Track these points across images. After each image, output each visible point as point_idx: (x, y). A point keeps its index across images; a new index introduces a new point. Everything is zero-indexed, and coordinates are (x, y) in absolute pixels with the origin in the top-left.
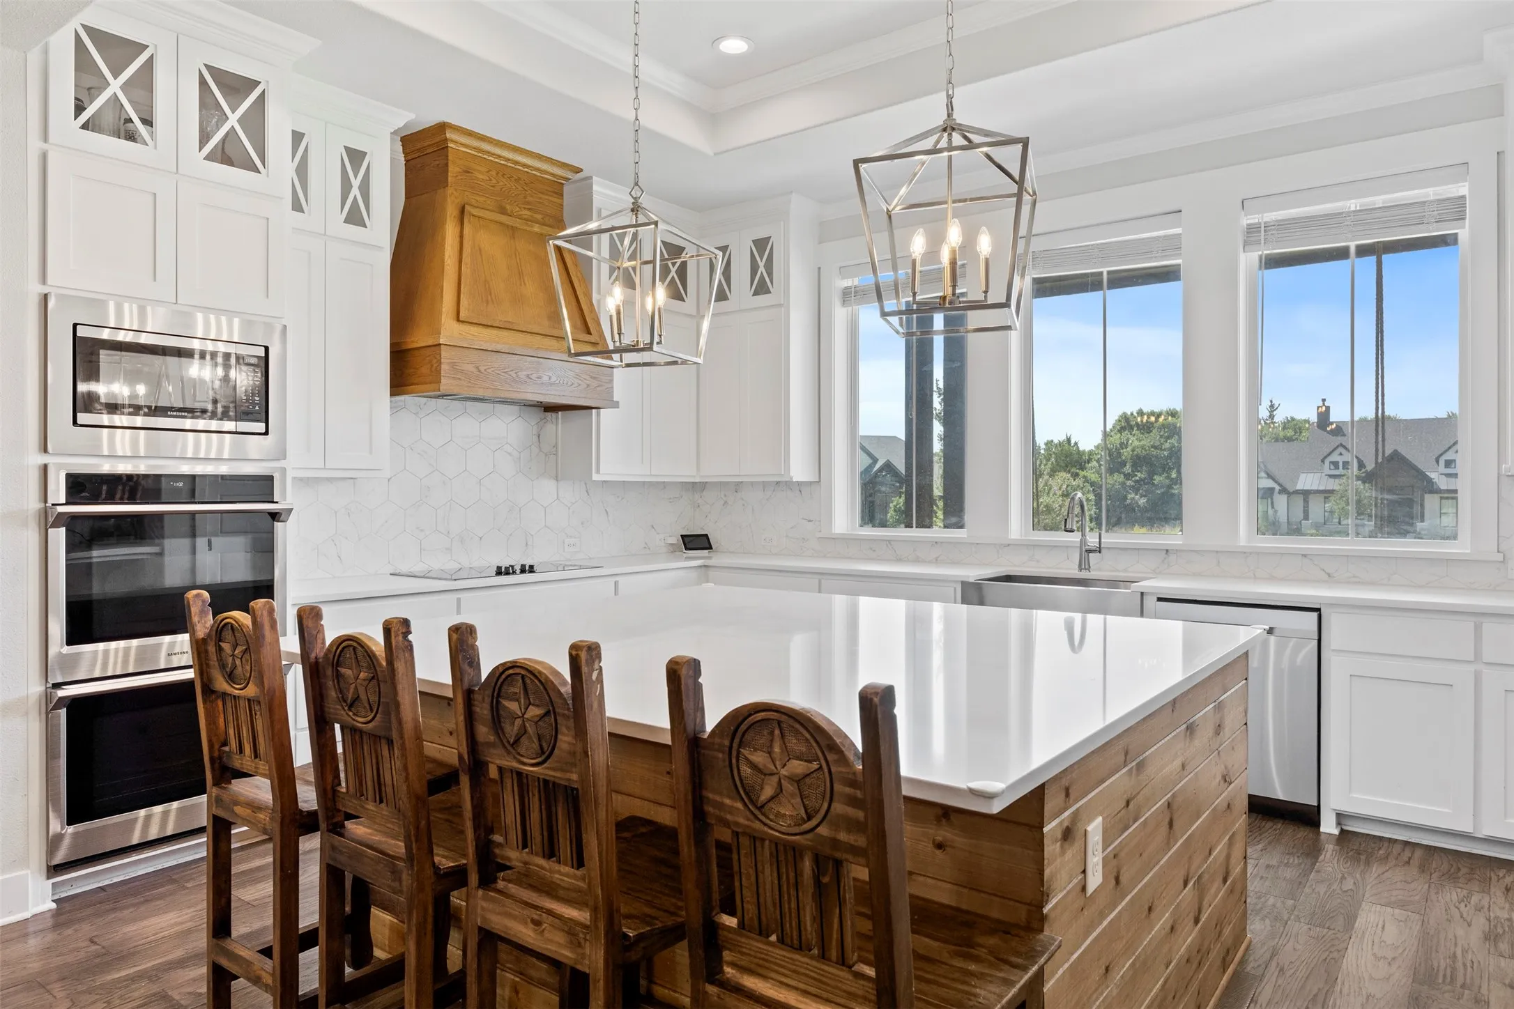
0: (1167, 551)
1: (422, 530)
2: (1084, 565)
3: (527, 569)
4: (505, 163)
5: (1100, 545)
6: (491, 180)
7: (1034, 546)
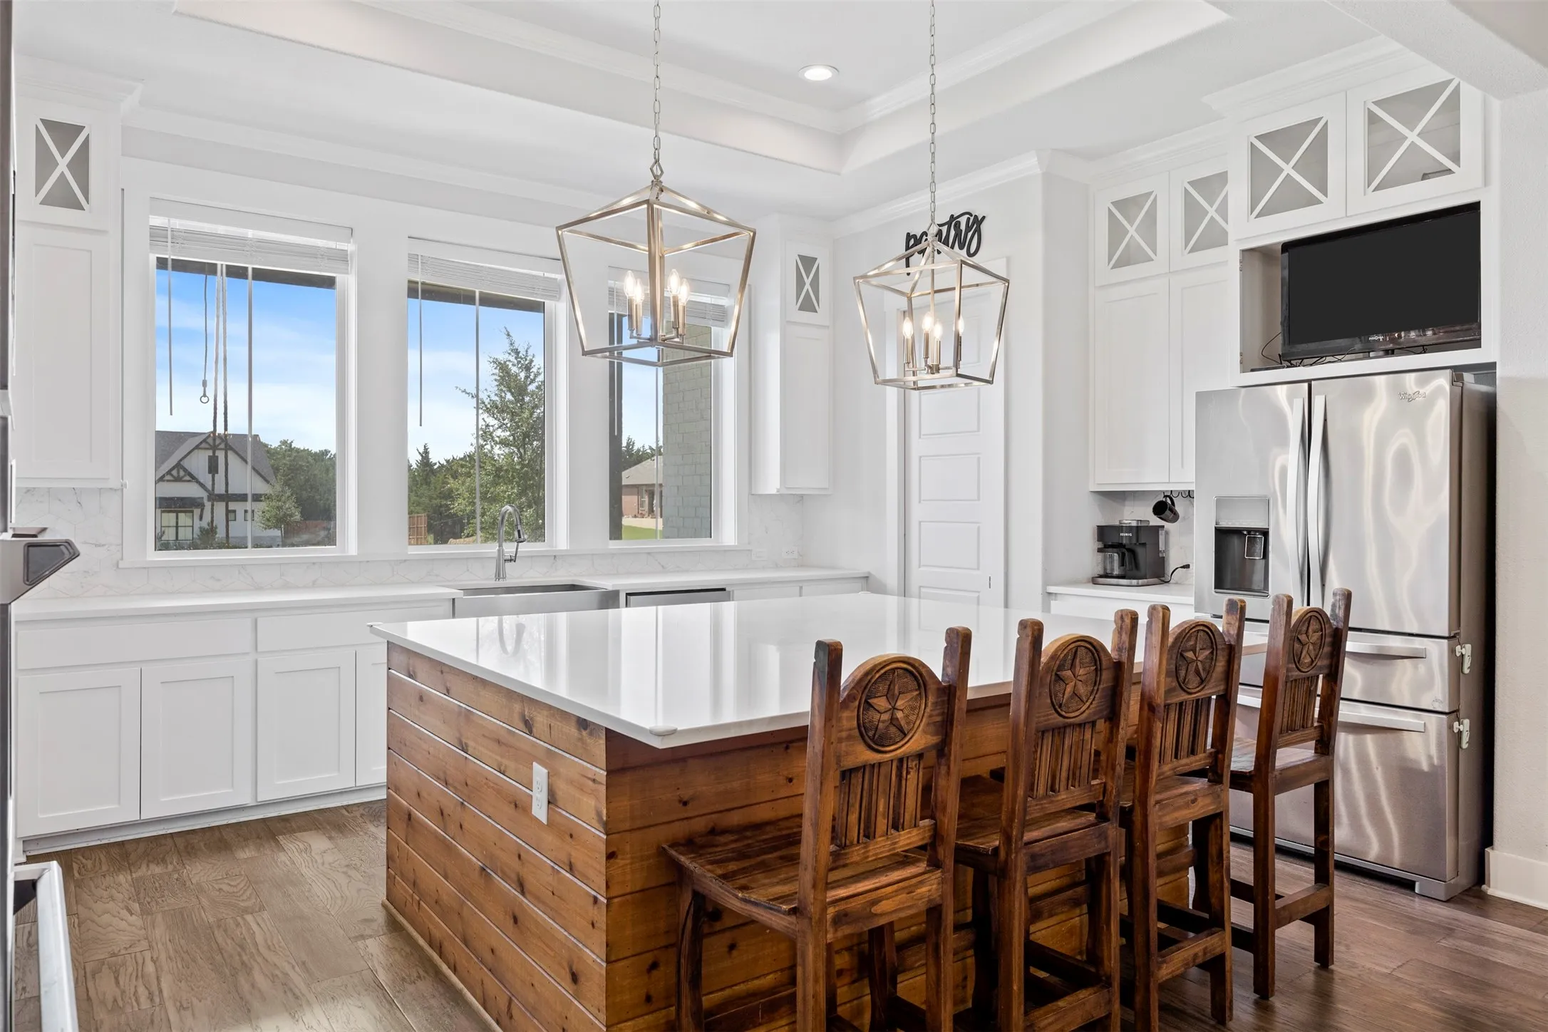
0: (555, 556)
2: (499, 575)
5: (516, 555)
7: (433, 560)
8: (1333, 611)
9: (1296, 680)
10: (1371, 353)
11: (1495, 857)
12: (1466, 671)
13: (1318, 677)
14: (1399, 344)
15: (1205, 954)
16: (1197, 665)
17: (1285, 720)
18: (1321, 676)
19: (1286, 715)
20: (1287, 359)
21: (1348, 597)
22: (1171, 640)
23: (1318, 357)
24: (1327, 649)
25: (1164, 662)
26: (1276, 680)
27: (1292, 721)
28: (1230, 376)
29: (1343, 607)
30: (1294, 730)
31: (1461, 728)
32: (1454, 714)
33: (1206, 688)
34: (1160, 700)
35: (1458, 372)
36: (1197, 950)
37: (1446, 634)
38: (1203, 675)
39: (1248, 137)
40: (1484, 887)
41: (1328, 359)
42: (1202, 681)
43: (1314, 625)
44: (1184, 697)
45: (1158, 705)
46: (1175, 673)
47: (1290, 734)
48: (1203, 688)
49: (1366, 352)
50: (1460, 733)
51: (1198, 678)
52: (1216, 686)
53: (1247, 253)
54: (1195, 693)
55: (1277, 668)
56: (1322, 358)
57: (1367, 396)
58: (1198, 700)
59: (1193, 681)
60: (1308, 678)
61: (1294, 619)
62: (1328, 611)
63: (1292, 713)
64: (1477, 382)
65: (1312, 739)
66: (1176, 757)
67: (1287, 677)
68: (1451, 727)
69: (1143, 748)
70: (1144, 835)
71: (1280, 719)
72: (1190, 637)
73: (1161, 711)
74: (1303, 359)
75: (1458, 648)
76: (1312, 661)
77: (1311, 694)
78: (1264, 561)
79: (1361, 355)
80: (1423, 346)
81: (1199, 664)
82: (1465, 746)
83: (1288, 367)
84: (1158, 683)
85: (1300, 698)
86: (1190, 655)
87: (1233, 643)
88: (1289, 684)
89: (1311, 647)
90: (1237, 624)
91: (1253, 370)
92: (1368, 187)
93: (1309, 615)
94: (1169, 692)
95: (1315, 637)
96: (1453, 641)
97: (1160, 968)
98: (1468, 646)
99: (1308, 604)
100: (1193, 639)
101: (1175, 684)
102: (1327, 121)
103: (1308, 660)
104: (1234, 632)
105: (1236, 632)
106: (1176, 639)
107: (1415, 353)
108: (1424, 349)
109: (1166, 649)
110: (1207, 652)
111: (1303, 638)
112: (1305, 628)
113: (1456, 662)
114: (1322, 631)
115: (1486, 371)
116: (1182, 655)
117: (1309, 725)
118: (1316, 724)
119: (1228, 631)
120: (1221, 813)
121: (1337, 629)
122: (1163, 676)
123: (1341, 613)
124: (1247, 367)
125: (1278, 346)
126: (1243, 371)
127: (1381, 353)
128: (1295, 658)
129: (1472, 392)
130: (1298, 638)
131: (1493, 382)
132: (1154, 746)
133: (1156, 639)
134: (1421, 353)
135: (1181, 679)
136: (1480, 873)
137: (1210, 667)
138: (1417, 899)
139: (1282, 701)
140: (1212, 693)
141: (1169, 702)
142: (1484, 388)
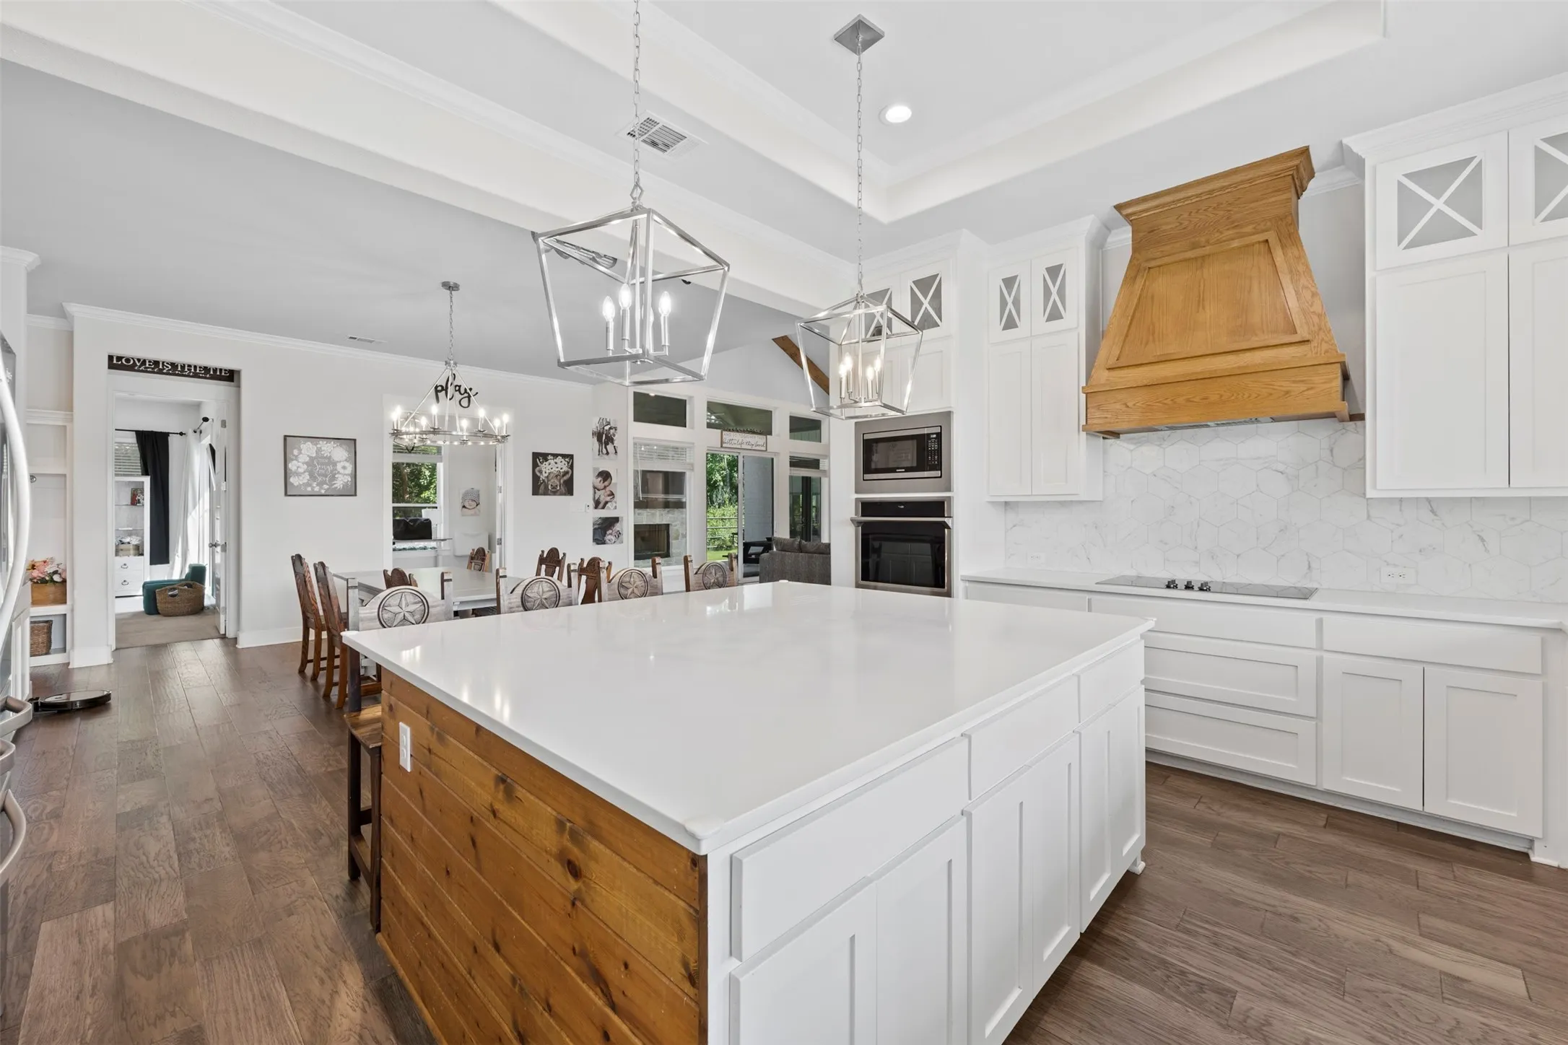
1: (1166, 544)
3: (1204, 588)
4: (1198, 199)
6: (1181, 224)
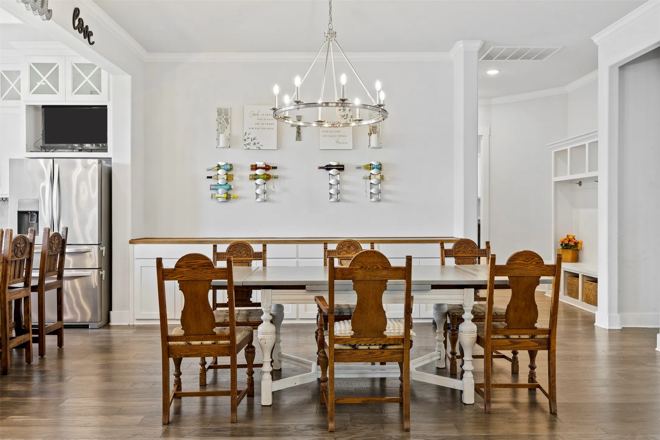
8: (62, 234)
9: (51, 255)
10: (74, 150)
11: (112, 313)
12: (104, 255)
13: (58, 254)
14: (83, 148)
15: (24, 340)
16: (21, 249)
17: (48, 268)
18: (59, 254)
19: (48, 266)
20: (44, 149)
21: (67, 229)
22: (13, 240)
23: (55, 149)
24: (60, 246)
25: (11, 247)
26: (45, 254)
27: (50, 268)
28: (22, 153)
29: (65, 232)
30: (50, 271)
31: (102, 273)
32: (100, 269)
33: (24, 256)
34: (10, 259)
35: (100, 160)
36: (21, 339)
37: (97, 243)
38: (23, 252)
39: (29, 62)
40: (110, 323)
41: (60, 150)
42: (22, 254)
43: (56, 238)
44: (17, 259)
45: (9, 260)
46: (14, 251)
47: (49, 273)
48: (22, 256)
49: (73, 149)
50: (102, 274)
51: (21, 253)
52: (26, 256)
53: (28, 107)
54: (20, 258)
55: (45, 251)
56: (56, 149)
57: (74, 166)
58: (21, 260)
59: (19, 254)
60: (55, 255)
61: (50, 236)
62: (61, 233)
63: (50, 266)
64: (106, 163)
65: (56, 275)
66: (14, 279)
67: (48, 254)
68: (99, 273)
69: (4, 275)
70: (5, 302)
71: (46, 268)
72: (18, 240)
73: (10, 263)
74: (50, 149)
75: (101, 248)
76: (56, 249)
77: (56, 260)
78: (37, 223)
79: (71, 150)
80: (91, 150)
81: (21, 248)
82: (103, 279)
83: (45, 152)
84: (9, 253)
85: (52, 262)
86: (18, 245)
87: (32, 242)
88: (49, 257)
89: (56, 245)
90: (33, 236)
91: (31, 152)
92: (73, 92)
93: (55, 234)
94: (12, 257)
95: (57, 242)
96: (99, 246)
97: (10, 344)
98: (104, 247)
99: (53, 231)
100: (19, 240)
101: (14, 254)
102: (58, 65)
103: (55, 249)
104: (32, 238)
105: (33, 238)
106: (14, 240)
107: (88, 152)
108: (91, 151)
109: (11, 243)
110: (24, 245)
111: (53, 242)
112: (54, 239)
113: (100, 252)
114: (59, 240)
115: (109, 160)
116: (16, 245)
117: (55, 270)
118: (57, 270)
119: (30, 238)
120: (28, 297)
121: (63, 239)
122: (10, 251)
123: (65, 234)
124: (29, 150)
125: (41, 143)
126: (27, 151)
127: (78, 150)
128: (50, 248)
129: (105, 167)
130: (52, 242)
131: (111, 163)
132: (8, 273)
133: (8, 240)
134: (90, 152)
135: (16, 253)
136: (108, 320)
137: (25, 249)
138: (90, 330)
139: (47, 262)
140: (25, 257)
141: (12, 260)
142: (108, 165)
